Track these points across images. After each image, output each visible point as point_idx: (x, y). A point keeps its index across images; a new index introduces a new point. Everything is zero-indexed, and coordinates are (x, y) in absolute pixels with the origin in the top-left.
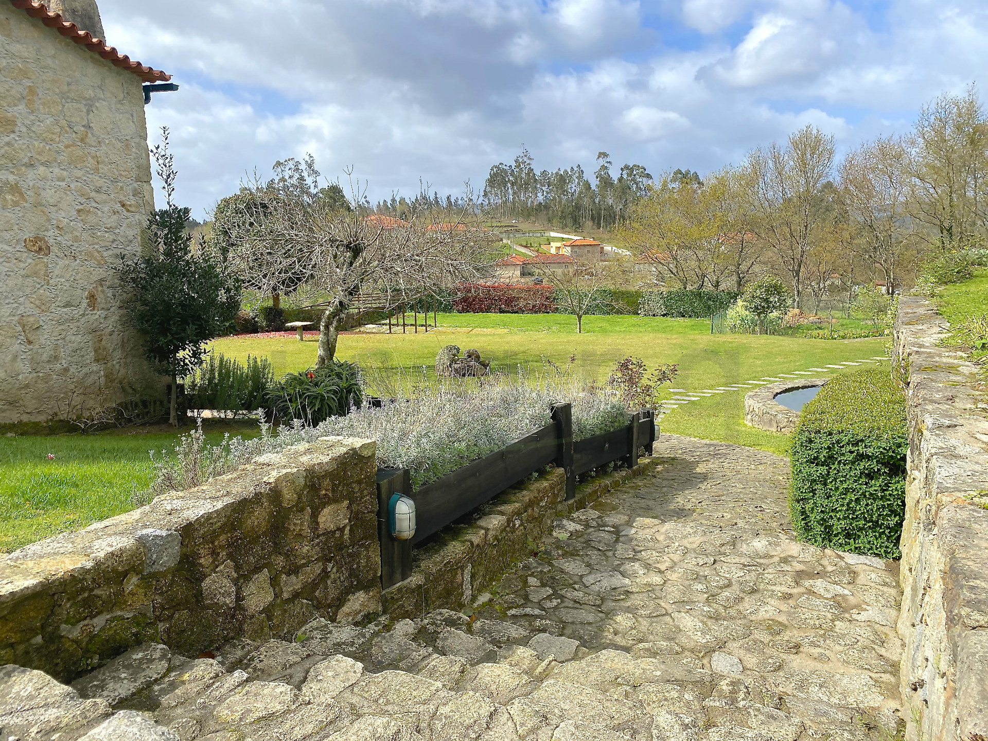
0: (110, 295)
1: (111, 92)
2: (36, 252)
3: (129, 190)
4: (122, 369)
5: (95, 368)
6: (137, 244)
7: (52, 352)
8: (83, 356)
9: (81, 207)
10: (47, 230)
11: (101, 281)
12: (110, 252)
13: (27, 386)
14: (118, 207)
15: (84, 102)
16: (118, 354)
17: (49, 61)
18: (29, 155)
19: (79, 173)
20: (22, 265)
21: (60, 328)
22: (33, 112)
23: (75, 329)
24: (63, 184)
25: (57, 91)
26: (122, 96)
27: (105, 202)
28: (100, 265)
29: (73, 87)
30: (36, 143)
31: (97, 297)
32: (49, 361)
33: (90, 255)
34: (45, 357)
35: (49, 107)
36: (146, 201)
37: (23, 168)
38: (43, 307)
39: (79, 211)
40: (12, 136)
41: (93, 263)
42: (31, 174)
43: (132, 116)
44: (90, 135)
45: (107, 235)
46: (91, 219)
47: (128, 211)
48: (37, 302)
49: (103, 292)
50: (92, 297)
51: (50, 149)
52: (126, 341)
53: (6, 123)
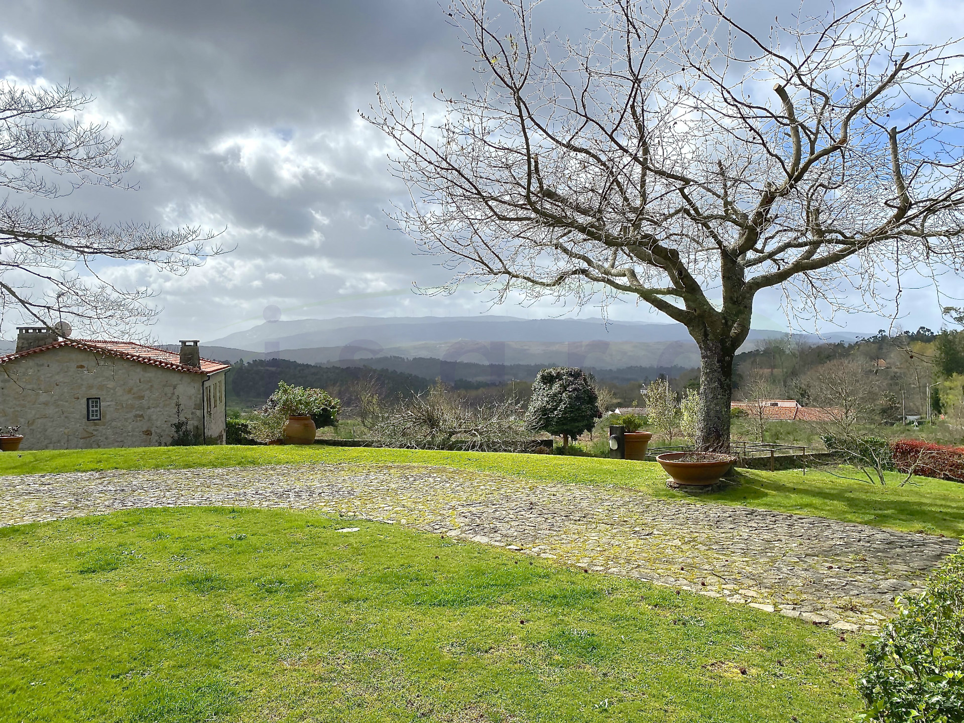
2: (147, 434)
10: (152, 428)
18: (148, 405)
25: (162, 384)
26: (190, 381)
29: (168, 382)
37: (145, 410)
40: (143, 400)
42: (148, 411)
53: (142, 397)
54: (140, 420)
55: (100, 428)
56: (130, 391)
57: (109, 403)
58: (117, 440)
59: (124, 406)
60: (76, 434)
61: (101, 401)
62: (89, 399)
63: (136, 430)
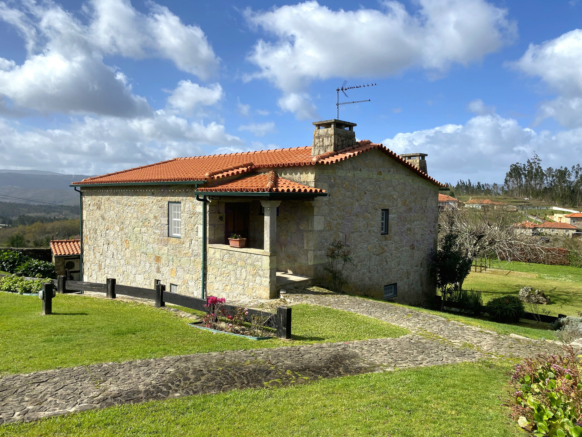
0: (425, 263)
2: (412, 249)
3: (432, 226)
8: (418, 284)
9: (422, 233)
10: (415, 242)
11: (423, 258)
12: (426, 248)
13: (406, 293)
14: (429, 232)
15: (426, 199)
16: (425, 284)
17: (420, 188)
18: (414, 218)
19: (423, 222)
20: (409, 254)
21: (414, 274)
22: (416, 204)
23: (417, 274)
24: (419, 226)
26: (434, 195)
27: (427, 231)
28: (424, 253)
29: (424, 195)
30: (415, 214)
33: (422, 249)
34: (410, 284)
35: (419, 202)
36: (436, 229)
37: (412, 223)
39: (421, 235)
40: (411, 213)
43: (436, 201)
46: (424, 237)
47: (432, 233)
50: (421, 264)
53: (410, 210)
55: (388, 242)
56: (405, 204)
58: (397, 255)
60: (375, 250)
61: (389, 213)
62: (382, 210)
63: (407, 244)
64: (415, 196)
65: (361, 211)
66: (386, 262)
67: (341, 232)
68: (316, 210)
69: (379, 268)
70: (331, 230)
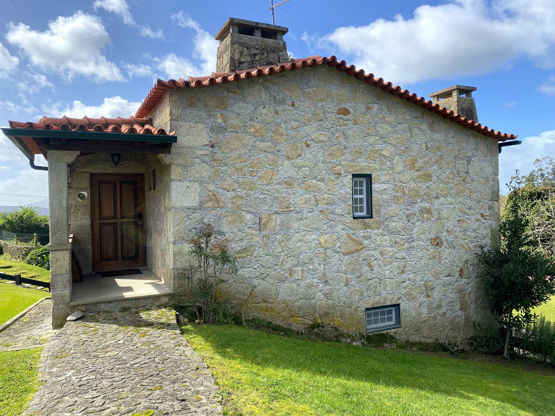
0: (471, 269)
1: (481, 151)
2: (436, 245)
3: (486, 206)
4: (474, 315)
5: (460, 314)
6: (488, 239)
7: (439, 303)
8: (454, 306)
9: (460, 219)
10: (442, 233)
11: (466, 262)
12: (473, 244)
13: (425, 321)
14: (479, 217)
15: (466, 159)
16: (473, 306)
17: (451, 140)
18: (437, 192)
19: (460, 199)
20: (429, 253)
21: (444, 289)
22: (441, 169)
23: (451, 290)
24: (452, 206)
25: (453, 155)
26: (486, 152)
27: (473, 215)
28: (467, 252)
29: (461, 152)
30: (441, 185)
31: (464, 271)
32: (437, 308)
33: (463, 246)
34: (435, 305)
35: (449, 165)
36: (496, 212)
37: (433, 200)
38: (436, 277)
39: (459, 221)
40: (430, 182)
41: (463, 251)
42: (437, 202)
43: (491, 163)
44: (468, 177)
45: (472, 234)
46: (465, 225)
47: (485, 219)
48: (434, 274)
49: (467, 268)
50: (461, 271)
51: (447, 188)
52: (478, 298)
53: (428, 177)
54: (428, 219)
55: (373, 232)
56: (412, 166)
57: (384, 186)
58: (397, 255)
59: (406, 191)
60: (338, 245)
61: (373, 181)
62: (354, 176)
63: (423, 237)
64: (439, 153)
65: (299, 177)
66: (369, 265)
67: (248, 212)
68: (175, 172)
69: (349, 276)
70: (221, 208)
